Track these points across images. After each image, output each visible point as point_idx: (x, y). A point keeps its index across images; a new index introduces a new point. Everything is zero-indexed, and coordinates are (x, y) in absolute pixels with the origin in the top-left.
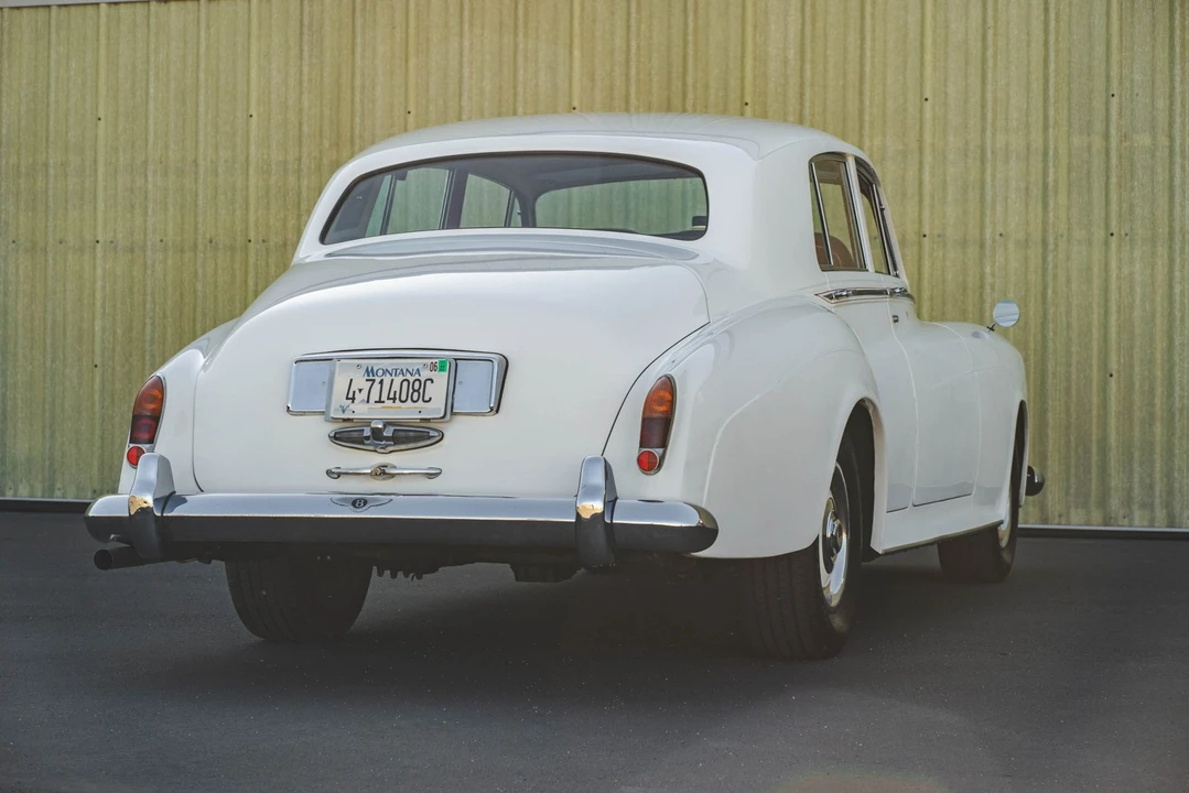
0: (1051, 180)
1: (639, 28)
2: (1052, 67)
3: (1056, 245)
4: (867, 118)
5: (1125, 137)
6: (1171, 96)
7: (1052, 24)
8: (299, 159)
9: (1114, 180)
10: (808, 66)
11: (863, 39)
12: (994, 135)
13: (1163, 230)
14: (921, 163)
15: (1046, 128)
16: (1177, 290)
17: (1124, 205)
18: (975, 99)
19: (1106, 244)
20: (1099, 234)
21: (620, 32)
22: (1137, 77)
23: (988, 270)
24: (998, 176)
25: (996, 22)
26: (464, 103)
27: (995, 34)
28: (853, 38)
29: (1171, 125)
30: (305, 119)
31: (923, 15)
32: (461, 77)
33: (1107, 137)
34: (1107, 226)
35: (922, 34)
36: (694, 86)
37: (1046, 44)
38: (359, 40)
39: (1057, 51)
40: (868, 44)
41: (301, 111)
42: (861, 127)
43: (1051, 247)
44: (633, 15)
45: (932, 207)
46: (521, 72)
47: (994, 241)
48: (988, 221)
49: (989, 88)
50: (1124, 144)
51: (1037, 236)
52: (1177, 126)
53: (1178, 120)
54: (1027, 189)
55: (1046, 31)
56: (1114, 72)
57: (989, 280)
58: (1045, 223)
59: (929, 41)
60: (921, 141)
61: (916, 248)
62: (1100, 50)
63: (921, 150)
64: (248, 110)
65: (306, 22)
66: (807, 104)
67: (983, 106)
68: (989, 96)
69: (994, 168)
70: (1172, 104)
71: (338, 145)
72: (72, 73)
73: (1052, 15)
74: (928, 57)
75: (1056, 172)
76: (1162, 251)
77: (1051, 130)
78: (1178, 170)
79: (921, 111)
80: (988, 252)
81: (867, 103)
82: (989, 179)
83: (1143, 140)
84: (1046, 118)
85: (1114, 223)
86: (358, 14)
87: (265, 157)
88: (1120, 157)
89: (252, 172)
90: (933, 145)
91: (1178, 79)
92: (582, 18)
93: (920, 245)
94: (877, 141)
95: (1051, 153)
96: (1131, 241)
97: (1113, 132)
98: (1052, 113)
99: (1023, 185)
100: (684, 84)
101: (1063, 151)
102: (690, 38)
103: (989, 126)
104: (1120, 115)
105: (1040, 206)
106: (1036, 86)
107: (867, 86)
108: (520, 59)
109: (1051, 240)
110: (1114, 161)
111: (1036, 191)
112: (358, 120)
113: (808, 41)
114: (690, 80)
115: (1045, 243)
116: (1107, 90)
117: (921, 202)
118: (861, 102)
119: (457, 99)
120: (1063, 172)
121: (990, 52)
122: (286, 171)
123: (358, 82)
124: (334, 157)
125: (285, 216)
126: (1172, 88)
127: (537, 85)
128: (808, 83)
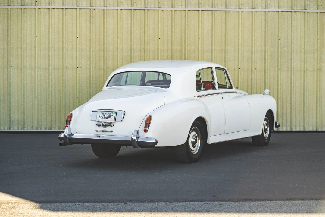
0: (266, 57)
1: (174, 21)
2: (267, 33)
3: (267, 71)
4: (227, 43)
5: (282, 48)
6: (291, 40)
7: (267, 24)
8: (90, 48)
9: (280, 58)
10: (214, 31)
11: (226, 25)
12: (254, 47)
13: (290, 68)
14: (238, 53)
15: (265, 46)
16: (293, 81)
17: (282, 63)
18: (250, 39)
19: (278, 71)
20: (277, 69)
21: (170, 21)
22: (284, 36)
23: (253, 76)
24: (255, 56)
25: (255, 23)
26: (132, 36)
27: (255, 26)
28: (224, 25)
29: (291, 46)
30: (92, 39)
31: (239, 21)
32: (131, 30)
33: (278, 48)
34: (278, 67)
35: (239, 25)
36: (188, 34)
37: (265, 28)
38: (105, 20)
39: (268, 30)
40: (227, 27)
41: (90, 37)
42: (225, 44)
43: (266, 72)
44: (173, 18)
45: (241, 62)
46: (146, 29)
47: (254, 70)
48: (253, 66)
49: (253, 37)
50: (282, 50)
51: (263, 69)
52: (293, 47)
53: (293, 45)
54: (261, 59)
55: (265, 25)
56: (280, 35)
57: (253, 78)
58: (265, 67)
59: (240, 27)
60: (238, 49)
61: (237, 71)
62: (277, 30)
63: (238, 50)
64: (76, 36)
65: (92, 15)
66: (213, 39)
67: (252, 41)
68: (253, 39)
69: (254, 54)
70: (291, 42)
71: (100, 45)
72: (28, 25)
73: (267, 22)
74: (240, 30)
75: (267, 55)
76: (290, 73)
77: (267, 47)
78: (293, 56)
79: (239, 42)
80: (253, 72)
81: (227, 39)
82: (253, 57)
83: (286, 49)
84: (265, 44)
85: (280, 67)
86: (105, 14)
87: (81, 47)
88: (281, 53)
89: (78, 51)
90: (241, 49)
91: (293, 36)
92: (161, 18)
93: (238, 71)
94: (229, 48)
95: (267, 52)
96: (283, 71)
97: (280, 47)
98: (267, 43)
99: (260, 58)
100: (185, 34)
101: (269, 51)
102: (187, 23)
103: (253, 45)
104: (281, 44)
105: (264, 62)
106: (263, 37)
107: (227, 36)
108: (146, 26)
109: (266, 70)
110: (280, 54)
111: (263, 60)
112: (105, 39)
113: (214, 25)
114: (187, 33)
115: (265, 71)
116: (278, 38)
117: (238, 61)
118: (225, 39)
119: (130, 35)
120: (269, 55)
121: (253, 30)
122: (86, 51)
123: (105, 30)
124: (99, 48)
125: (86, 62)
126: (292, 39)
127: (150, 33)
128: (213, 35)
